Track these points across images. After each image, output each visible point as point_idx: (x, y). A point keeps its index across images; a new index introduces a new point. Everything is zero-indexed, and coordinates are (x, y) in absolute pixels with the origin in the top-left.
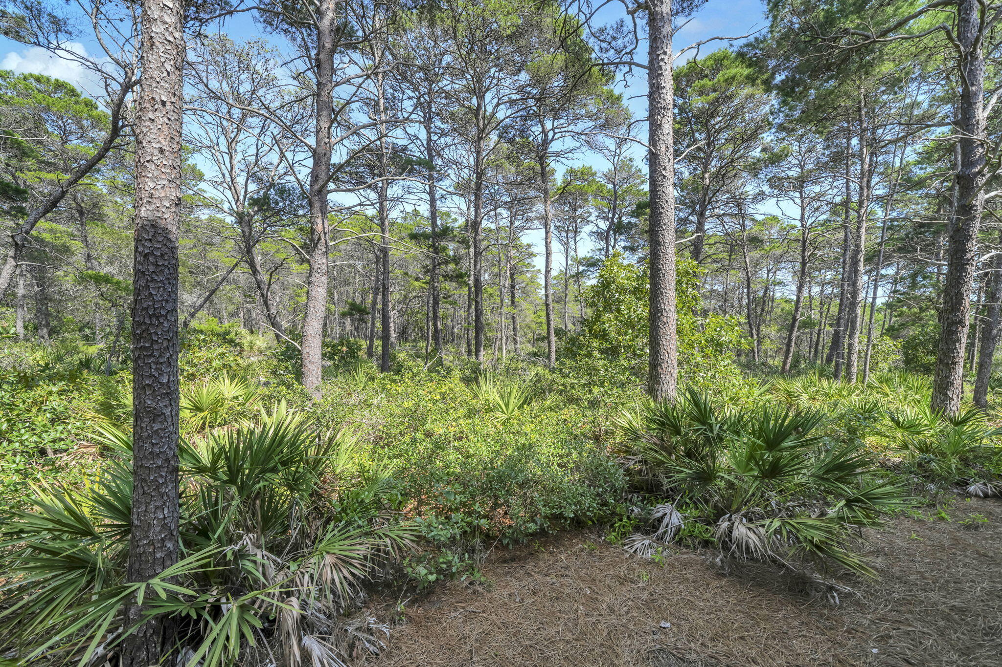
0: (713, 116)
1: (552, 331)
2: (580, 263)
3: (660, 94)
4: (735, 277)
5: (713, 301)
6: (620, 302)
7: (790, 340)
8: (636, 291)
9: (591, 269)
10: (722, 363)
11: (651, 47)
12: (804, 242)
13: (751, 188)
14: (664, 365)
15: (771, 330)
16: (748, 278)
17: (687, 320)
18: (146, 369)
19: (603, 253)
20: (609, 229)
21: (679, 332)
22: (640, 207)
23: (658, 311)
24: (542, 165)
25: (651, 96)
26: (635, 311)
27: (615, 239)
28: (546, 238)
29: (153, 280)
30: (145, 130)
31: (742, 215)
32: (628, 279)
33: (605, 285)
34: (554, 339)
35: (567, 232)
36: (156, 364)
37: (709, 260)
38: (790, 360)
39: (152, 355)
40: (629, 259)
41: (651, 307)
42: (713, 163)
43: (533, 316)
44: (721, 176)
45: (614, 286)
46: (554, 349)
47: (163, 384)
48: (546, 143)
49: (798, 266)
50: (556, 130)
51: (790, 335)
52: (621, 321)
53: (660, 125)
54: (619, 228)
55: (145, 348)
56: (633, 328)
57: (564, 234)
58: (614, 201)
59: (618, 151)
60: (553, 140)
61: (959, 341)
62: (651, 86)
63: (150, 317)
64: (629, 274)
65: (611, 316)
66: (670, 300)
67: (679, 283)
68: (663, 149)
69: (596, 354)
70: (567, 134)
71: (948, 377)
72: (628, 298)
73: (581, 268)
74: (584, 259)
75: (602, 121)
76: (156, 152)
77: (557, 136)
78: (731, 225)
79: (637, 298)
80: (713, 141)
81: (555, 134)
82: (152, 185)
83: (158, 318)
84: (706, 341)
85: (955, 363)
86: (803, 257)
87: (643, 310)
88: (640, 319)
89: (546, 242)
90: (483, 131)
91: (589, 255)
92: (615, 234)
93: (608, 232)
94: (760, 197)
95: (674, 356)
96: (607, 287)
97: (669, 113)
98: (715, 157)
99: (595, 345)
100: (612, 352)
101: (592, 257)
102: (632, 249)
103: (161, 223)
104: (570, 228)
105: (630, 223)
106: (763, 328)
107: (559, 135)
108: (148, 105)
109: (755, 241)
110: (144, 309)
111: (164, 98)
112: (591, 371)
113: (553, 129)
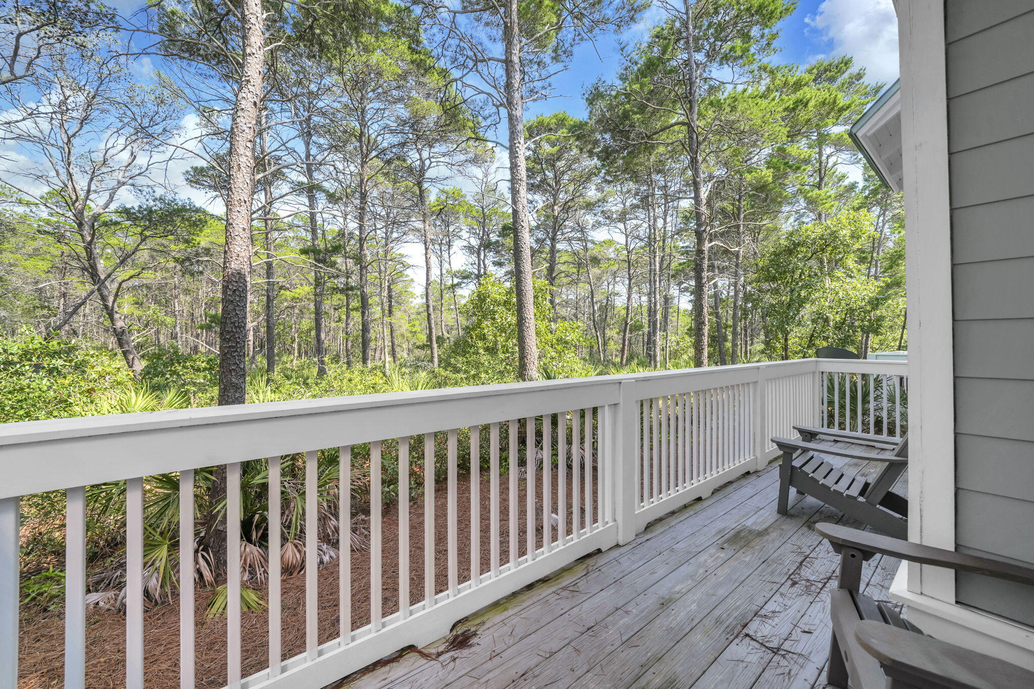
0: (559, 159)
1: (434, 339)
2: (454, 275)
3: (517, 170)
4: (583, 289)
5: (569, 309)
6: (494, 312)
7: (624, 340)
8: (506, 303)
9: (465, 281)
10: (568, 356)
11: (510, 137)
12: (629, 262)
13: (590, 219)
14: (529, 357)
15: (612, 333)
16: (592, 291)
17: (542, 326)
18: (232, 359)
19: (476, 267)
20: (481, 245)
21: (538, 334)
22: (505, 228)
23: (523, 319)
24: (420, 188)
25: (511, 169)
26: (506, 319)
27: (485, 255)
28: (426, 254)
29: (238, 305)
30: (234, 217)
31: (584, 240)
32: (500, 294)
33: (481, 299)
34: (435, 345)
35: (440, 245)
36: (238, 356)
37: (563, 275)
38: (625, 357)
39: (236, 351)
40: (500, 272)
41: (518, 316)
42: (561, 196)
43: (407, 325)
44: (566, 208)
45: (489, 300)
46: (436, 355)
47: (241, 369)
48: (422, 171)
49: (627, 282)
50: (433, 160)
51: (624, 336)
52: (496, 327)
53: (518, 191)
54: (487, 245)
55: (233, 347)
56: (506, 333)
57: (437, 247)
58: (483, 220)
59: (485, 180)
60: (429, 168)
61: (703, 334)
62: (512, 163)
63: (236, 327)
64: (500, 291)
65: (489, 323)
66: (530, 311)
67: (536, 297)
68: (521, 207)
69: (481, 351)
70: (442, 164)
71: (700, 358)
72: (501, 309)
73: (456, 281)
74: (458, 272)
75: (472, 155)
76: (241, 230)
77: (433, 165)
78: (577, 246)
79: (507, 309)
80: (559, 181)
81: (431, 162)
82: (239, 249)
83: (240, 328)
84: (557, 340)
85: (702, 349)
86: (629, 274)
87: (512, 319)
88: (510, 325)
89: (426, 257)
90: (366, 157)
91: (462, 269)
92: (484, 250)
93: (479, 249)
94: (595, 226)
95: (534, 349)
96: (484, 301)
97: (524, 184)
98: (562, 191)
99: (480, 345)
100: (492, 351)
101: (465, 271)
102: (499, 264)
103: (243, 271)
104: (444, 242)
105: (497, 242)
106: (607, 331)
107: (435, 164)
108: (236, 203)
109: (595, 261)
110: (232, 323)
111: (246, 199)
112: (478, 365)
113: (429, 158)
